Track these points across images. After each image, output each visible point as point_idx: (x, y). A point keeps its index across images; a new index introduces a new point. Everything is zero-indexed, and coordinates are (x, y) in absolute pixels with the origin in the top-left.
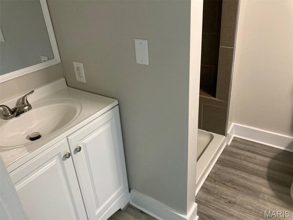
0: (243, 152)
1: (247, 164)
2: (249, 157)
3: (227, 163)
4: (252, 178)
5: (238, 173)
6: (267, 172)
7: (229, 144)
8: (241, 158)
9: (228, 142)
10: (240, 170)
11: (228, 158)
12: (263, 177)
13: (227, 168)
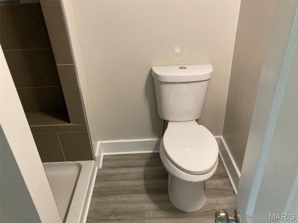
0: (117, 171)
1: (124, 184)
2: (124, 174)
3: (104, 192)
4: (132, 199)
5: (119, 198)
6: (145, 185)
7: (101, 166)
8: (117, 178)
9: (99, 165)
10: (120, 194)
11: (103, 184)
12: (142, 193)
13: (105, 198)
